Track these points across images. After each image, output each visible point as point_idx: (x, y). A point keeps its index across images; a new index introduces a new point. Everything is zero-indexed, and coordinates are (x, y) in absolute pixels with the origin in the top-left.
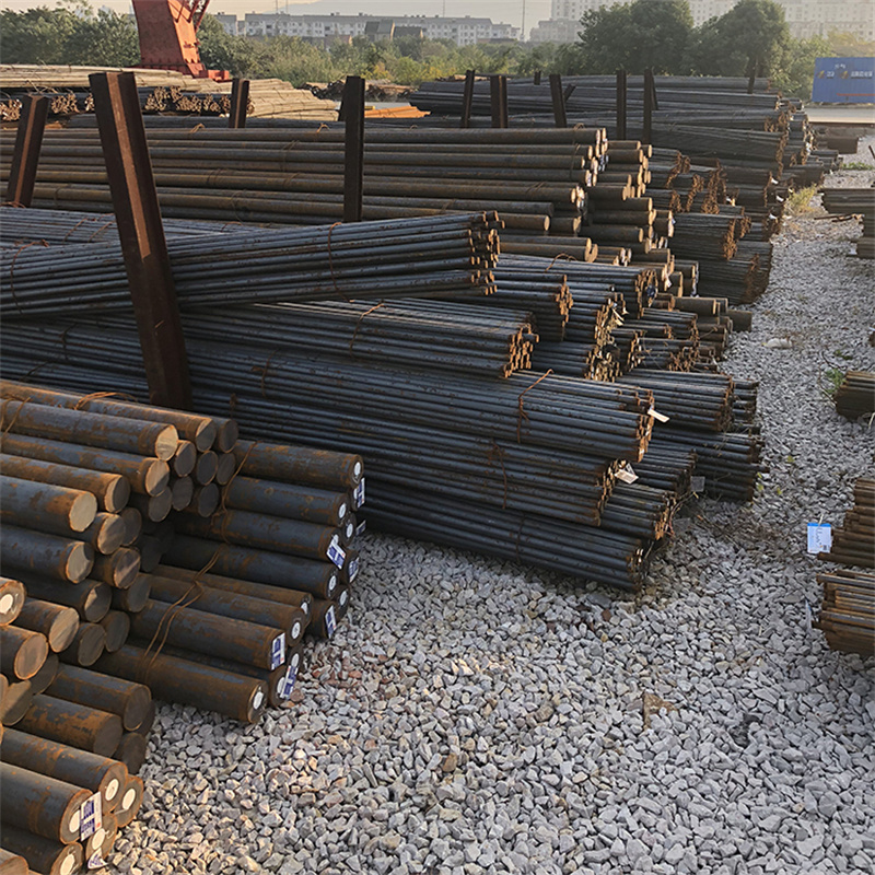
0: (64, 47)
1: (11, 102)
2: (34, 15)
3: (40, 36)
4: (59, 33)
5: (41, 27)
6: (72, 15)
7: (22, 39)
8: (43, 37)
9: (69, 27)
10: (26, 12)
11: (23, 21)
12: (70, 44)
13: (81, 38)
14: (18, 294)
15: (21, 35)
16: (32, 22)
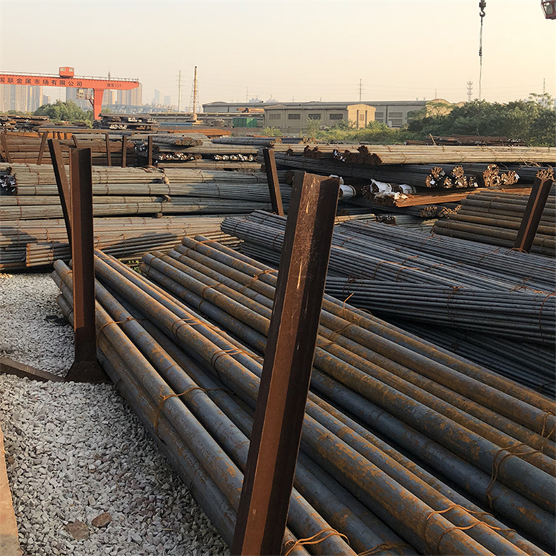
0: (531, 126)
1: (510, 172)
2: (512, 106)
3: (515, 119)
4: (528, 117)
5: (516, 113)
6: (539, 105)
7: (503, 121)
8: (517, 120)
9: (536, 114)
10: (508, 104)
11: (505, 110)
12: (535, 125)
13: (544, 121)
14: (543, 328)
15: (503, 119)
16: (511, 110)
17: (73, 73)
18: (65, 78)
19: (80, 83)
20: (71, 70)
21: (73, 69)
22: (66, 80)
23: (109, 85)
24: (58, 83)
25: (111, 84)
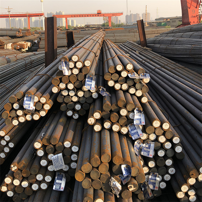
17: (101, 12)
18: (99, 14)
19: (104, 15)
20: (100, 11)
21: (101, 10)
22: (100, 15)
23: (113, 15)
24: (97, 16)
25: (114, 14)
